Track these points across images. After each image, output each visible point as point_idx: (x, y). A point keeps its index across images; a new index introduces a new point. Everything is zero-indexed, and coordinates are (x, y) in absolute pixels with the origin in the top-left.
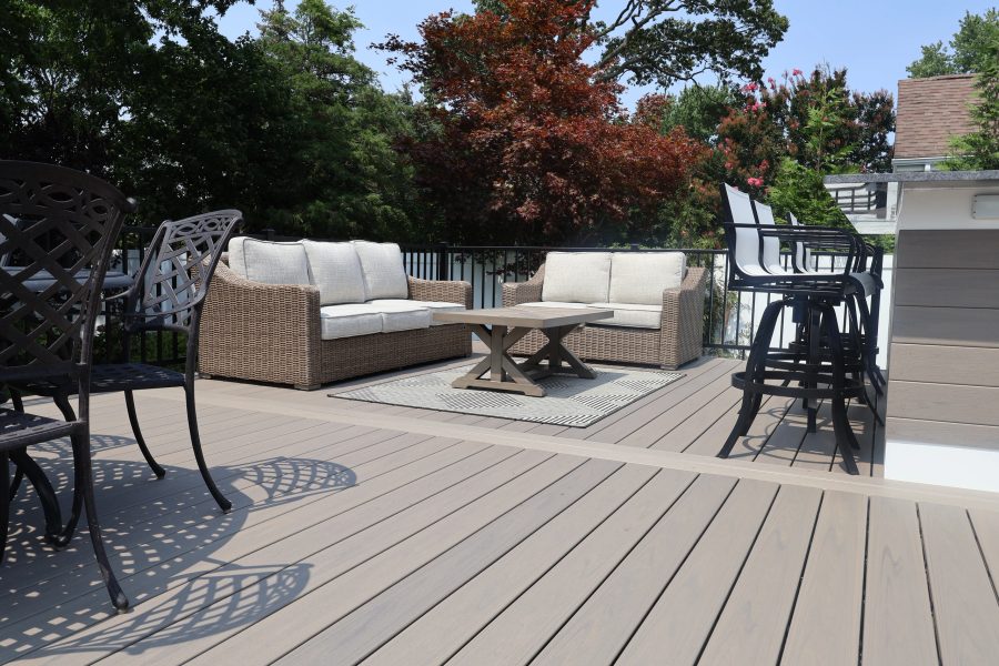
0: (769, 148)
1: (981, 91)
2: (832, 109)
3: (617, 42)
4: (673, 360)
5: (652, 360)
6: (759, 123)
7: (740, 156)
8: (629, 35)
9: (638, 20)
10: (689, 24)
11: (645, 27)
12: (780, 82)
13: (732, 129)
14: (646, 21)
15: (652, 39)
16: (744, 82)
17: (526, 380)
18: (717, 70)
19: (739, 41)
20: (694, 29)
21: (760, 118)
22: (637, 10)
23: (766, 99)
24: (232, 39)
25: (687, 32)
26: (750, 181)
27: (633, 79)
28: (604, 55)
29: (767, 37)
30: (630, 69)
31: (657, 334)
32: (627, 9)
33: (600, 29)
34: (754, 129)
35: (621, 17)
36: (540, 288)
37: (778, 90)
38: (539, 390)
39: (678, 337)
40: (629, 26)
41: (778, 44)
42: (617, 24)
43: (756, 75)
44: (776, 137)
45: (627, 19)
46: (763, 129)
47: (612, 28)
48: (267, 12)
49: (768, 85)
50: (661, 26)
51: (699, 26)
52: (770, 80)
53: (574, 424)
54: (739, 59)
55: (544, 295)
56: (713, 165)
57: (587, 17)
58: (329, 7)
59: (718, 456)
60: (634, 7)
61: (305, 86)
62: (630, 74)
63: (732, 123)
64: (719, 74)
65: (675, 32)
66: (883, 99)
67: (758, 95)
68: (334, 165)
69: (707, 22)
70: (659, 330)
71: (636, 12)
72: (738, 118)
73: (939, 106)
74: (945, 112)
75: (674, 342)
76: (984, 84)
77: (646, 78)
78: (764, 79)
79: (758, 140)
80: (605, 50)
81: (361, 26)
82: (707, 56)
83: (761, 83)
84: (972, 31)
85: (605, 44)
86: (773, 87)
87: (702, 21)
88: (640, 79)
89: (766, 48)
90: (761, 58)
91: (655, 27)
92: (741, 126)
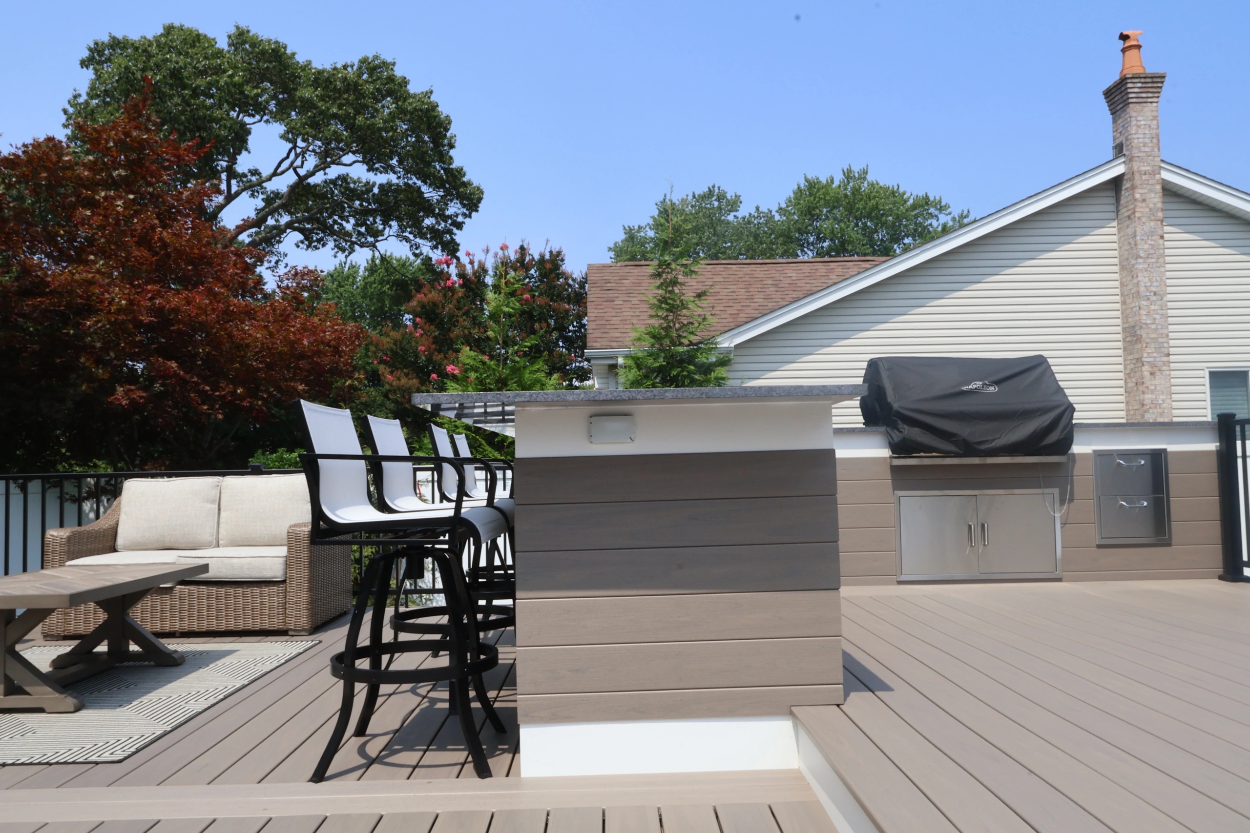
0: (466, 332)
1: (658, 282)
2: (513, 294)
3: (277, 195)
4: (304, 621)
5: (276, 624)
6: (454, 302)
7: (436, 340)
8: (293, 188)
9: (302, 172)
10: (368, 183)
11: (312, 180)
12: (479, 257)
13: (423, 306)
14: (312, 174)
15: (323, 196)
16: (437, 255)
17: (48, 689)
18: (407, 240)
19: (428, 208)
20: (376, 190)
21: (456, 296)
22: (299, 160)
23: (462, 275)
27: (302, 242)
28: (258, 211)
29: (459, 205)
30: (295, 229)
31: (281, 588)
32: (288, 157)
33: (254, 179)
34: (449, 307)
35: (279, 166)
36: (113, 532)
37: (476, 267)
38: (70, 702)
39: (310, 589)
40: (290, 178)
41: (474, 214)
42: (275, 174)
43: (451, 248)
44: (474, 318)
45: (288, 169)
46: (459, 309)
47: (269, 179)
49: (465, 260)
50: (333, 182)
51: (381, 186)
52: (468, 254)
53: (107, 757)
54: (431, 229)
55: (120, 541)
56: (402, 349)
57: (233, 161)
59: (308, 781)
60: (297, 156)
62: (298, 236)
63: (425, 300)
64: (408, 245)
65: (353, 191)
67: (453, 270)
69: (389, 184)
70: (284, 582)
71: (298, 162)
72: (430, 296)
73: (629, 294)
74: (635, 301)
75: (304, 596)
76: (659, 275)
77: (319, 241)
78: (461, 254)
79: (453, 321)
80: (261, 204)
82: (394, 224)
83: (458, 259)
85: (261, 196)
86: (472, 262)
87: (384, 181)
88: (310, 241)
89: (460, 219)
90: (455, 230)
91: (325, 182)
92: (434, 304)
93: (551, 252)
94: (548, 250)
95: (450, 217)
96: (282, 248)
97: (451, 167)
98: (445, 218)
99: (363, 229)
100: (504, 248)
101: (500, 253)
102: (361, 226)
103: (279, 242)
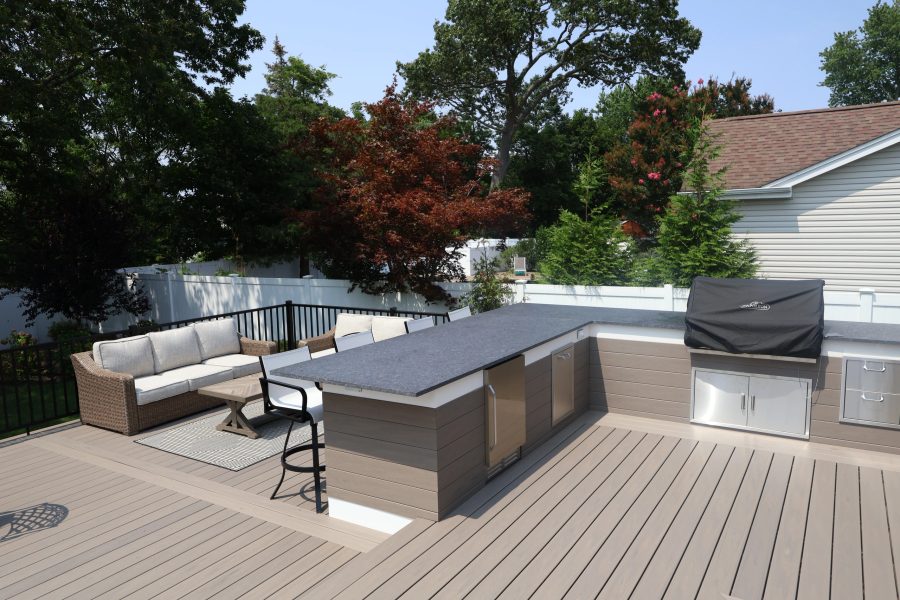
0: (666, 147)
6: (657, 127)
7: (644, 155)
10: (622, 37)
11: (585, 40)
13: (637, 132)
14: (584, 37)
17: (248, 428)
19: (661, 50)
20: (628, 41)
21: (660, 122)
23: (666, 106)
24: (236, 100)
25: (618, 44)
26: (650, 175)
29: (684, 46)
35: (561, 37)
41: (695, 50)
43: (679, 76)
46: (662, 131)
48: (272, 64)
50: (601, 39)
51: (631, 38)
54: (665, 64)
58: (308, 66)
61: (290, 130)
62: (577, 80)
65: (613, 43)
66: (765, 102)
68: (311, 190)
69: (636, 36)
77: (593, 80)
79: (658, 141)
81: (334, 76)
82: (641, 63)
84: (878, 19)
85: (555, 56)
87: (633, 34)
89: (685, 55)
90: (682, 63)
91: (595, 39)
92: (644, 130)
93: (737, 81)
94: (735, 79)
95: (678, 54)
96: (568, 89)
97: (677, 19)
98: (675, 55)
99: (621, 68)
100: (701, 82)
101: (698, 85)
102: (619, 66)
103: (567, 85)
